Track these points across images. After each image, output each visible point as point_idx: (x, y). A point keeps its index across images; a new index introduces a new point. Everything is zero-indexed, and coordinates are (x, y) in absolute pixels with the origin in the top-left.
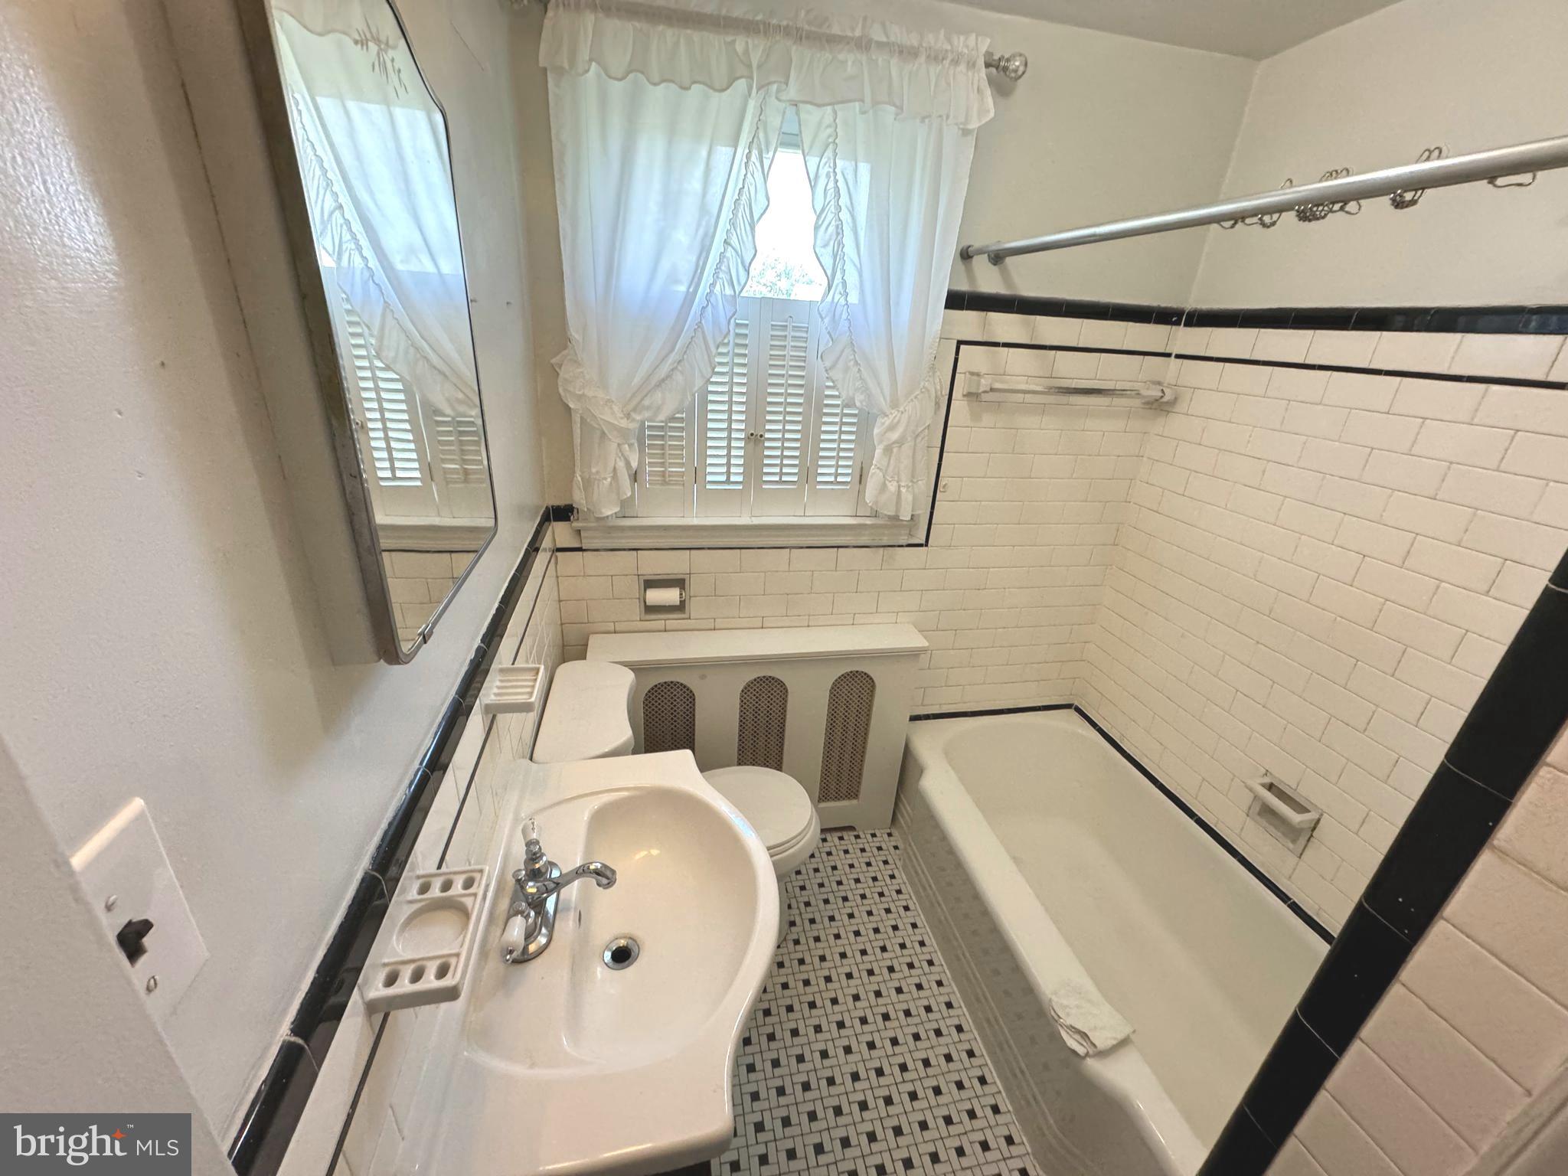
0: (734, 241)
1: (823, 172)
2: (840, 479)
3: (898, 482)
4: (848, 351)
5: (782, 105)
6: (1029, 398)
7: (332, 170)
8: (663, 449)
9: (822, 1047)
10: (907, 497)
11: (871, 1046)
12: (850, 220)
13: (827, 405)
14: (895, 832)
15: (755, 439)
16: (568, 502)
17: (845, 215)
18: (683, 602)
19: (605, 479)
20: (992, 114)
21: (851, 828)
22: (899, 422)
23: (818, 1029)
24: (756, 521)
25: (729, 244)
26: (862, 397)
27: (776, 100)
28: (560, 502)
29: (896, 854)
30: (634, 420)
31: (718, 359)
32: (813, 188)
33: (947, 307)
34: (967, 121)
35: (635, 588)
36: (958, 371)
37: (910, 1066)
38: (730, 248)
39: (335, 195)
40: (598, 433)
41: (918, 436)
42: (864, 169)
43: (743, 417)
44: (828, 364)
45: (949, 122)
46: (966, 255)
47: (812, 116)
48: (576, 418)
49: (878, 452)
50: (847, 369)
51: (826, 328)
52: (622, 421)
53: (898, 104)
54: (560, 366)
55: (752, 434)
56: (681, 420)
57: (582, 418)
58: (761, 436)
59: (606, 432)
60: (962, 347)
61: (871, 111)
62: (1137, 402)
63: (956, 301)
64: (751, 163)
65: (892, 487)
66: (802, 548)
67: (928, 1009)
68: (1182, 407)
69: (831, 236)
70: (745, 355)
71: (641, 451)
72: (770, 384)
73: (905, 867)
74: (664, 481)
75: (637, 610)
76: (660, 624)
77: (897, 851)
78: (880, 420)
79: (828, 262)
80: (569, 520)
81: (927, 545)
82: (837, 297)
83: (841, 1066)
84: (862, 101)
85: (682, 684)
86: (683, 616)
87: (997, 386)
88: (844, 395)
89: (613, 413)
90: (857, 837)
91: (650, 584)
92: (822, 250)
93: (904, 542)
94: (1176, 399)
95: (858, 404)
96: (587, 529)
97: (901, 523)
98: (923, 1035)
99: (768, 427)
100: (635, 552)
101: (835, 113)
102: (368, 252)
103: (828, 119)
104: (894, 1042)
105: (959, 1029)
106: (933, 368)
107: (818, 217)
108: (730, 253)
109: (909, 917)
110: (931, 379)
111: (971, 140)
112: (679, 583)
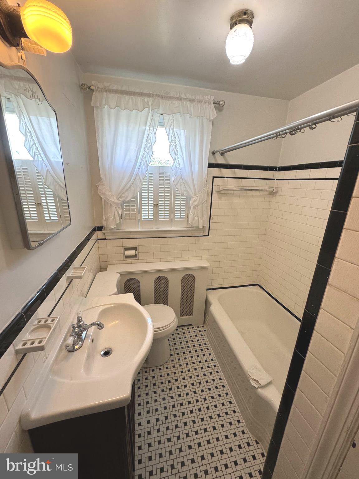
0: (147, 150)
1: (171, 132)
2: (181, 217)
3: (198, 217)
4: (181, 180)
5: (159, 115)
6: (235, 192)
7: (33, 133)
8: (129, 209)
9: (179, 393)
10: (201, 221)
11: (195, 392)
12: (179, 144)
13: (176, 196)
14: (205, 326)
15: (156, 206)
16: (101, 225)
17: (177, 143)
18: (136, 255)
19: (111, 217)
20: (216, 116)
21: (191, 325)
22: (196, 200)
23: (178, 388)
24: (157, 230)
25: (145, 151)
26: (186, 193)
27: (157, 114)
28: (99, 225)
29: (205, 333)
30: (120, 200)
31: (144, 183)
32: (168, 136)
33: (208, 167)
34: (209, 117)
35: (122, 250)
36: (214, 185)
37: (207, 399)
38: (146, 152)
39: (33, 140)
40: (109, 205)
41: (203, 203)
42: (182, 131)
43: (152, 199)
44: (175, 183)
45: (205, 118)
46: (213, 153)
47: (166, 117)
48: (103, 200)
49: (192, 208)
50: (181, 185)
51: (174, 173)
52: (116, 201)
53: (190, 113)
54: (99, 186)
55: (155, 204)
56: (134, 201)
57: (105, 200)
58: (158, 205)
59: (112, 204)
60: (214, 178)
61: (183, 116)
62: (267, 193)
63: (211, 166)
64: (150, 130)
65: (196, 218)
66: (171, 237)
67: (214, 380)
68: (279, 193)
69: (174, 148)
70: (152, 182)
71: (122, 210)
72: (160, 190)
73: (207, 336)
74: (130, 218)
75: (123, 257)
76: (130, 261)
77: (206, 332)
78: (192, 199)
79: (173, 155)
80: (102, 230)
81: (209, 236)
82: (177, 165)
83: (185, 399)
84: (180, 113)
85: (136, 279)
86: (137, 259)
87: (225, 189)
88: (180, 193)
89: (114, 199)
90: (193, 328)
91: (127, 249)
92: (172, 152)
93: (202, 235)
94: (277, 191)
95: (185, 195)
96: (107, 233)
97: (200, 229)
98: (212, 389)
99: (160, 202)
100: (121, 240)
101: (173, 116)
102: (42, 155)
103: (171, 118)
104: (202, 391)
105: (223, 386)
106: (206, 184)
107: (170, 143)
108: (146, 154)
109: (209, 352)
110: (206, 187)
111: (211, 122)
112: (135, 249)
